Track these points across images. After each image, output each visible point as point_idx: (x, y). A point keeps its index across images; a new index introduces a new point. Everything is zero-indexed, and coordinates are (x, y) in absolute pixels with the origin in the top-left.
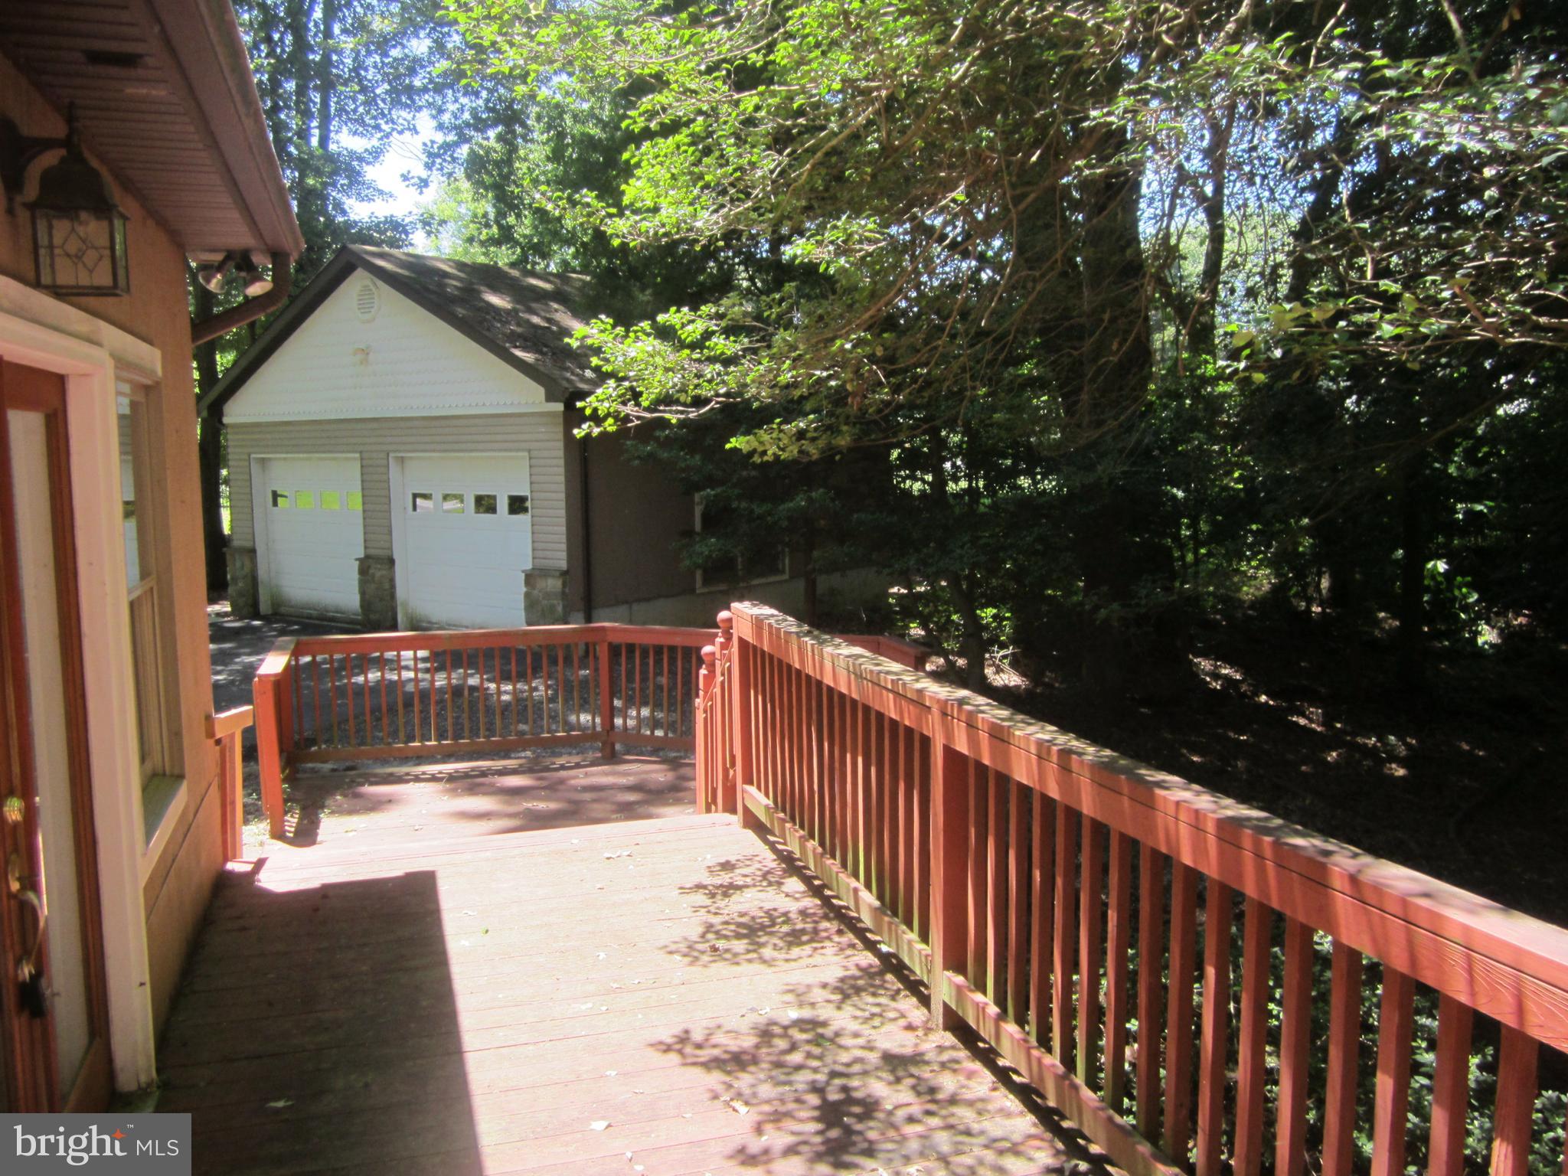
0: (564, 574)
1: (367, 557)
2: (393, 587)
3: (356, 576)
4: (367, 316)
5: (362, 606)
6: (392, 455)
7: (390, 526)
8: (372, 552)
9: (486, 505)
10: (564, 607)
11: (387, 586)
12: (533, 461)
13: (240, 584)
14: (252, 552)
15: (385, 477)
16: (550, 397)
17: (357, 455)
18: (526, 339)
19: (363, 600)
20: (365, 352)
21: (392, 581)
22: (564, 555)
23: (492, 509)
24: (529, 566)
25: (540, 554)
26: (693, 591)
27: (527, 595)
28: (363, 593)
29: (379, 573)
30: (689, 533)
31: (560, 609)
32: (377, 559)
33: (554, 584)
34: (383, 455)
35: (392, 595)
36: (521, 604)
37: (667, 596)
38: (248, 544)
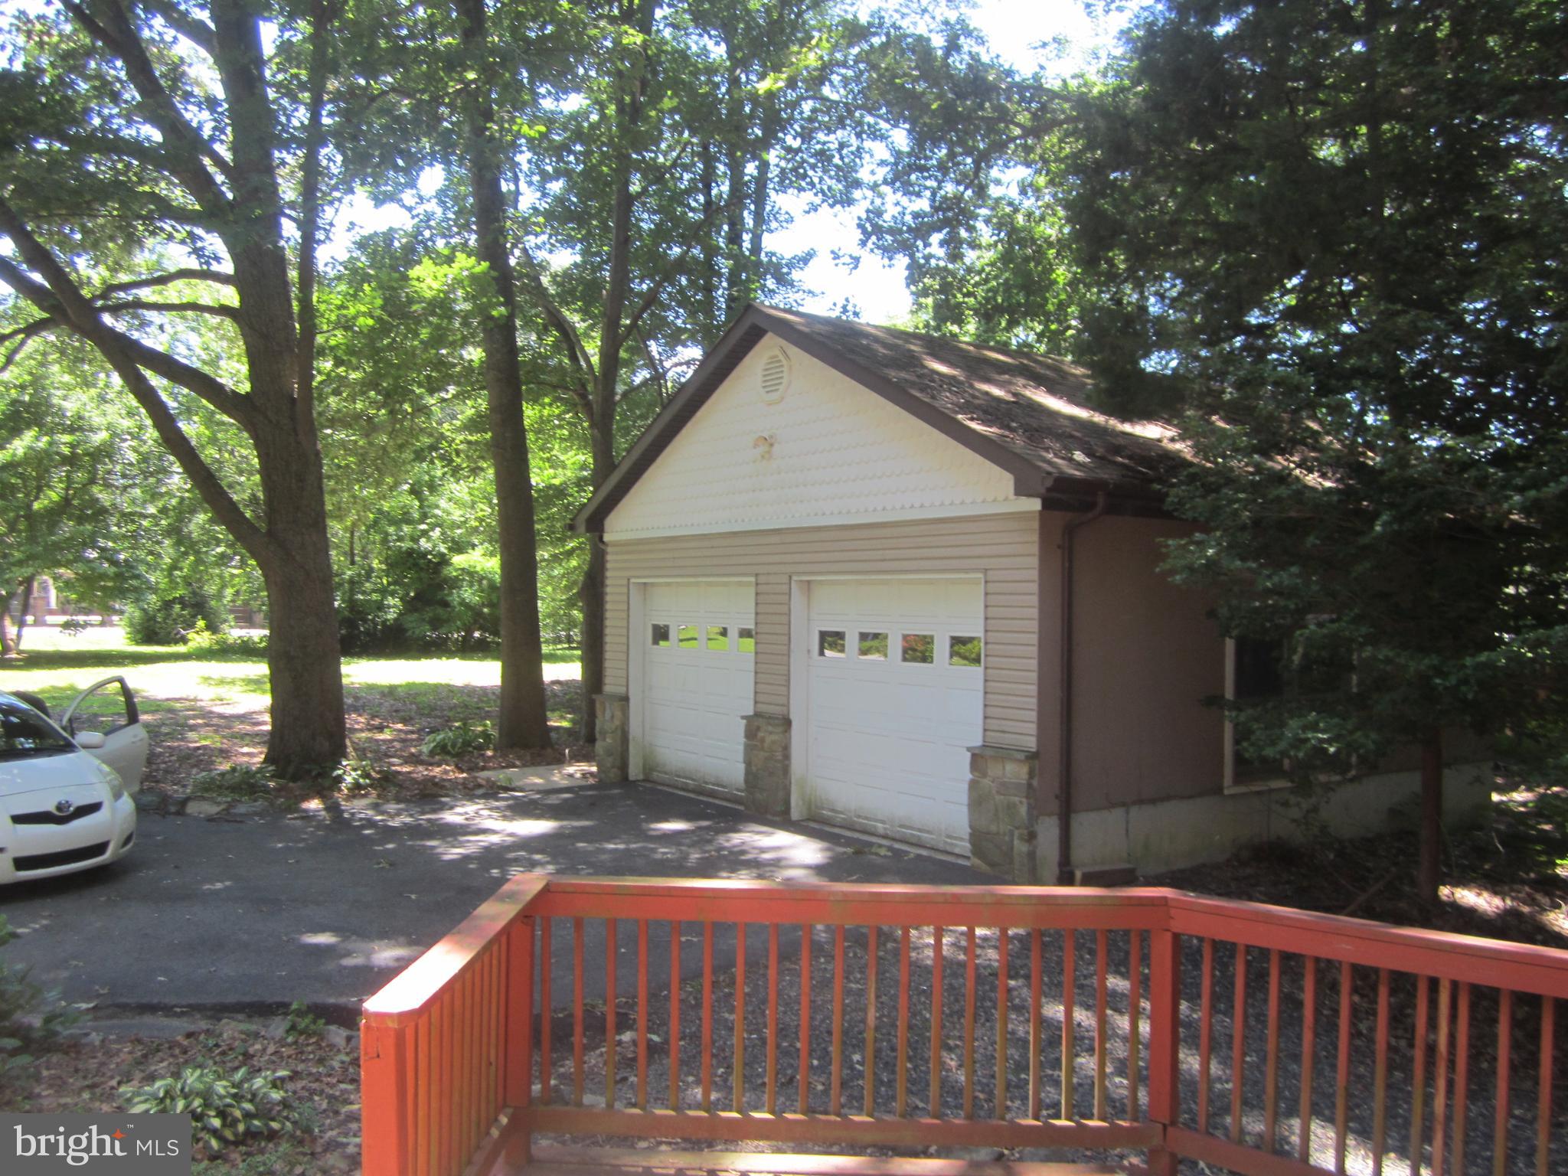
0: (1032, 757)
1: (757, 715)
2: (787, 757)
3: (742, 739)
4: (775, 396)
5: (746, 781)
6: (795, 578)
7: (788, 675)
8: (762, 708)
9: (918, 650)
10: (1030, 808)
11: (779, 756)
12: (991, 587)
13: (609, 740)
14: (625, 699)
15: (785, 609)
16: (1021, 490)
17: (753, 579)
18: (985, 412)
19: (748, 772)
20: (768, 442)
21: (786, 749)
22: (1032, 728)
23: (925, 658)
24: (977, 741)
25: (993, 724)
26: (1218, 790)
27: (973, 785)
28: (748, 763)
29: (770, 736)
30: (1215, 701)
31: (1023, 810)
32: (770, 718)
33: (1016, 772)
34: (785, 579)
35: (786, 770)
36: (963, 797)
37: (1182, 797)
38: (622, 690)
